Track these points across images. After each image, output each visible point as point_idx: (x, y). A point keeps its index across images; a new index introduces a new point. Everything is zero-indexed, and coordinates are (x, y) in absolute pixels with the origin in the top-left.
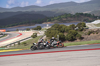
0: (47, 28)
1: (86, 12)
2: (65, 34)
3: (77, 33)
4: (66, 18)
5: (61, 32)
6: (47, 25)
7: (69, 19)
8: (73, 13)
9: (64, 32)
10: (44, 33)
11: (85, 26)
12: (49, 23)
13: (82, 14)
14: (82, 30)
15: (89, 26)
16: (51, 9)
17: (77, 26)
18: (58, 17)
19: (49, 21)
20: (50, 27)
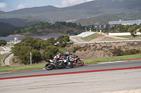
0: (15, 43)
1: (70, 21)
2: (41, 52)
3: (58, 50)
4: (43, 28)
5: (35, 48)
6: (15, 39)
7: (46, 30)
8: (52, 22)
9: (39, 48)
10: (10, 50)
11: (69, 41)
12: (17, 35)
13: (64, 24)
14: (64, 46)
15: (74, 40)
16: (20, 16)
17: (57, 40)
18: (31, 28)
19: (17, 33)
20: (19, 42)
